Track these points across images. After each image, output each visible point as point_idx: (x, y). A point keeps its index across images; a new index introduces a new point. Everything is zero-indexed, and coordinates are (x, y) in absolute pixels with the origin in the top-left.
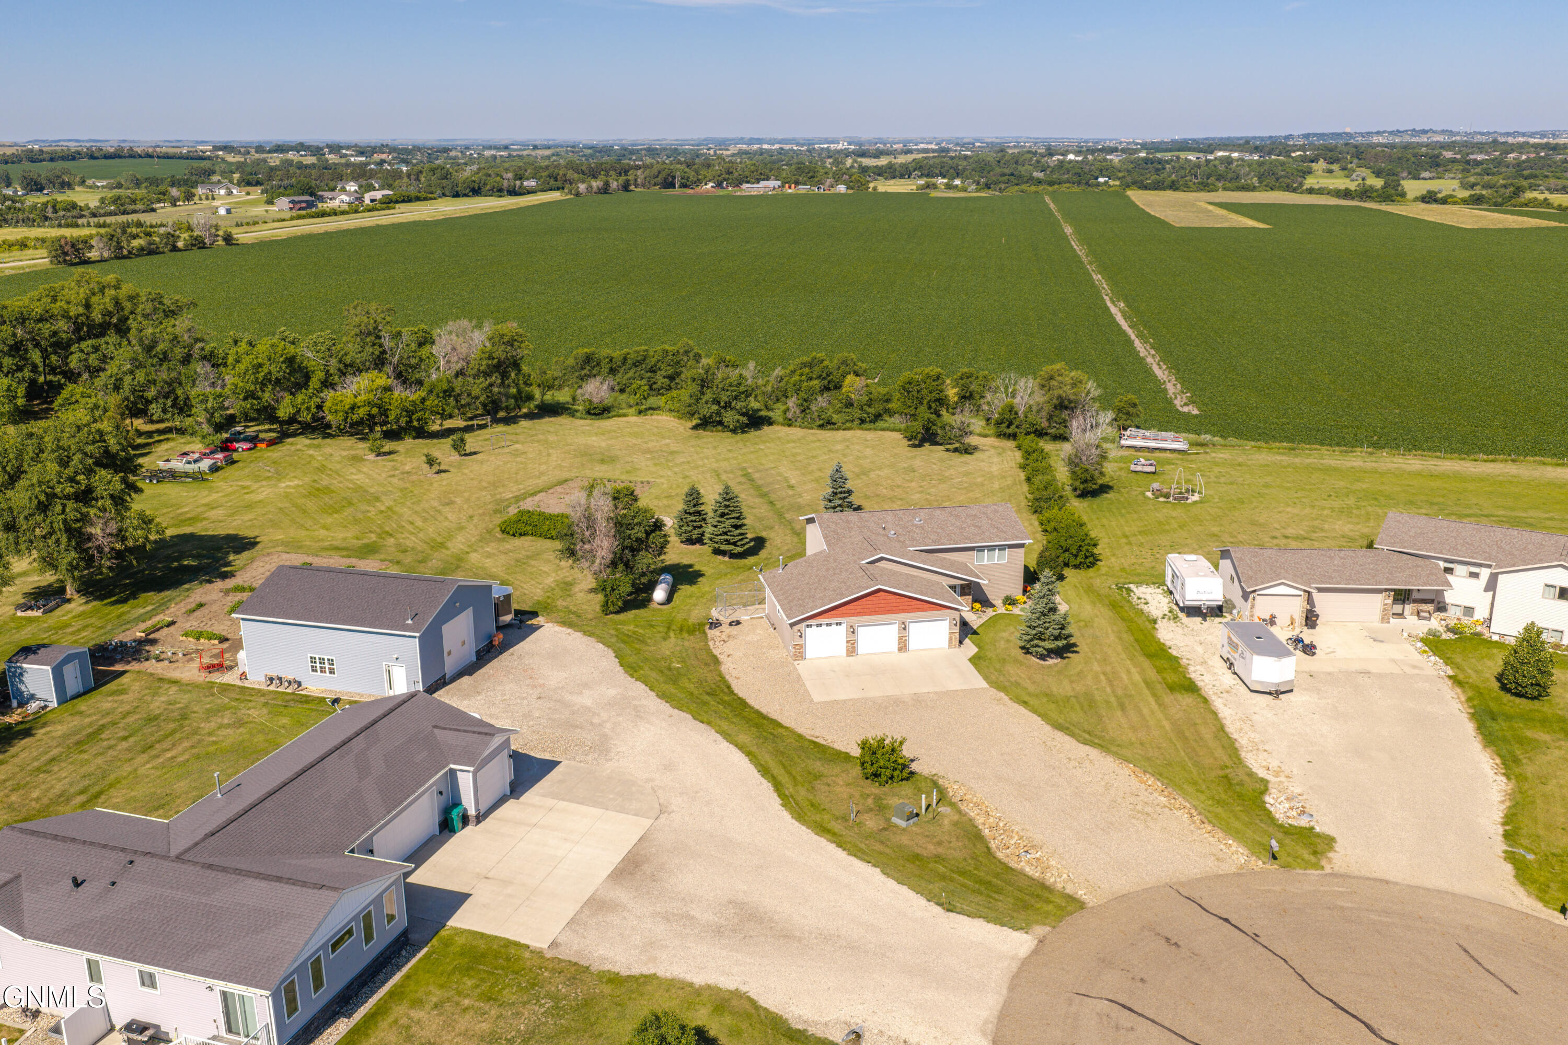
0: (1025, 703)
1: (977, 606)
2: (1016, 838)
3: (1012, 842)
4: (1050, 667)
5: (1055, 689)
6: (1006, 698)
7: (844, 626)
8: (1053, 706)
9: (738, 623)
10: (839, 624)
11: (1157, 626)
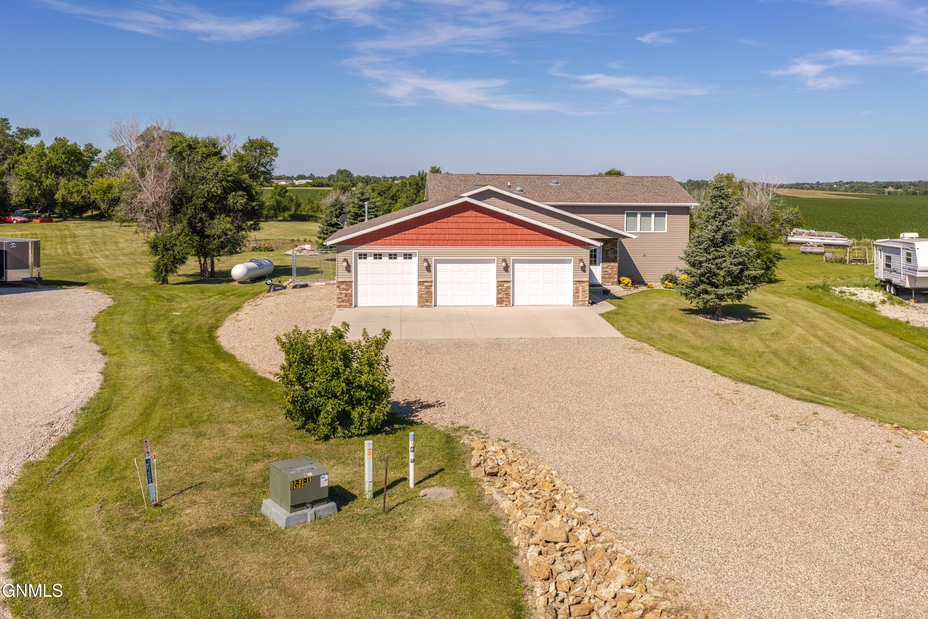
0: (684, 356)
1: (626, 280)
2: (623, 578)
3: (605, 592)
4: (725, 326)
5: (736, 345)
6: (651, 349)
7: (415, 259)
8: (735, 360)
9: (306, 286)
10: (408, 256)
11: (877, 309)
